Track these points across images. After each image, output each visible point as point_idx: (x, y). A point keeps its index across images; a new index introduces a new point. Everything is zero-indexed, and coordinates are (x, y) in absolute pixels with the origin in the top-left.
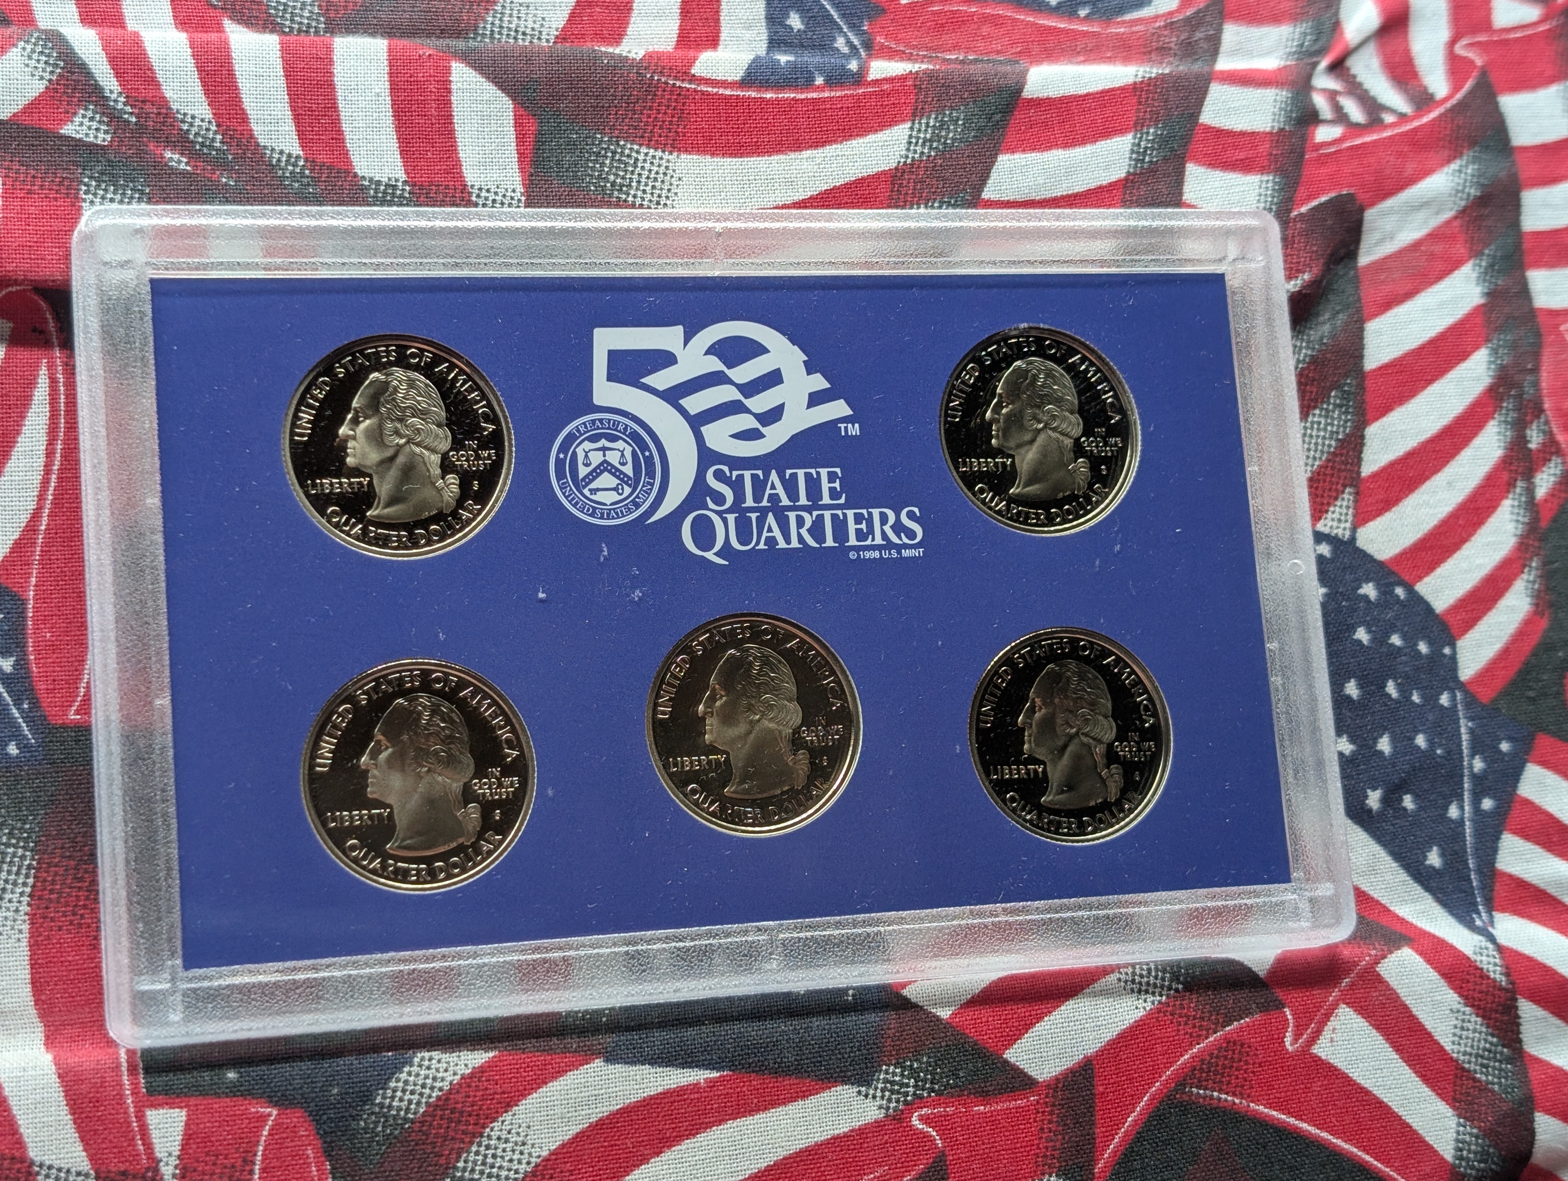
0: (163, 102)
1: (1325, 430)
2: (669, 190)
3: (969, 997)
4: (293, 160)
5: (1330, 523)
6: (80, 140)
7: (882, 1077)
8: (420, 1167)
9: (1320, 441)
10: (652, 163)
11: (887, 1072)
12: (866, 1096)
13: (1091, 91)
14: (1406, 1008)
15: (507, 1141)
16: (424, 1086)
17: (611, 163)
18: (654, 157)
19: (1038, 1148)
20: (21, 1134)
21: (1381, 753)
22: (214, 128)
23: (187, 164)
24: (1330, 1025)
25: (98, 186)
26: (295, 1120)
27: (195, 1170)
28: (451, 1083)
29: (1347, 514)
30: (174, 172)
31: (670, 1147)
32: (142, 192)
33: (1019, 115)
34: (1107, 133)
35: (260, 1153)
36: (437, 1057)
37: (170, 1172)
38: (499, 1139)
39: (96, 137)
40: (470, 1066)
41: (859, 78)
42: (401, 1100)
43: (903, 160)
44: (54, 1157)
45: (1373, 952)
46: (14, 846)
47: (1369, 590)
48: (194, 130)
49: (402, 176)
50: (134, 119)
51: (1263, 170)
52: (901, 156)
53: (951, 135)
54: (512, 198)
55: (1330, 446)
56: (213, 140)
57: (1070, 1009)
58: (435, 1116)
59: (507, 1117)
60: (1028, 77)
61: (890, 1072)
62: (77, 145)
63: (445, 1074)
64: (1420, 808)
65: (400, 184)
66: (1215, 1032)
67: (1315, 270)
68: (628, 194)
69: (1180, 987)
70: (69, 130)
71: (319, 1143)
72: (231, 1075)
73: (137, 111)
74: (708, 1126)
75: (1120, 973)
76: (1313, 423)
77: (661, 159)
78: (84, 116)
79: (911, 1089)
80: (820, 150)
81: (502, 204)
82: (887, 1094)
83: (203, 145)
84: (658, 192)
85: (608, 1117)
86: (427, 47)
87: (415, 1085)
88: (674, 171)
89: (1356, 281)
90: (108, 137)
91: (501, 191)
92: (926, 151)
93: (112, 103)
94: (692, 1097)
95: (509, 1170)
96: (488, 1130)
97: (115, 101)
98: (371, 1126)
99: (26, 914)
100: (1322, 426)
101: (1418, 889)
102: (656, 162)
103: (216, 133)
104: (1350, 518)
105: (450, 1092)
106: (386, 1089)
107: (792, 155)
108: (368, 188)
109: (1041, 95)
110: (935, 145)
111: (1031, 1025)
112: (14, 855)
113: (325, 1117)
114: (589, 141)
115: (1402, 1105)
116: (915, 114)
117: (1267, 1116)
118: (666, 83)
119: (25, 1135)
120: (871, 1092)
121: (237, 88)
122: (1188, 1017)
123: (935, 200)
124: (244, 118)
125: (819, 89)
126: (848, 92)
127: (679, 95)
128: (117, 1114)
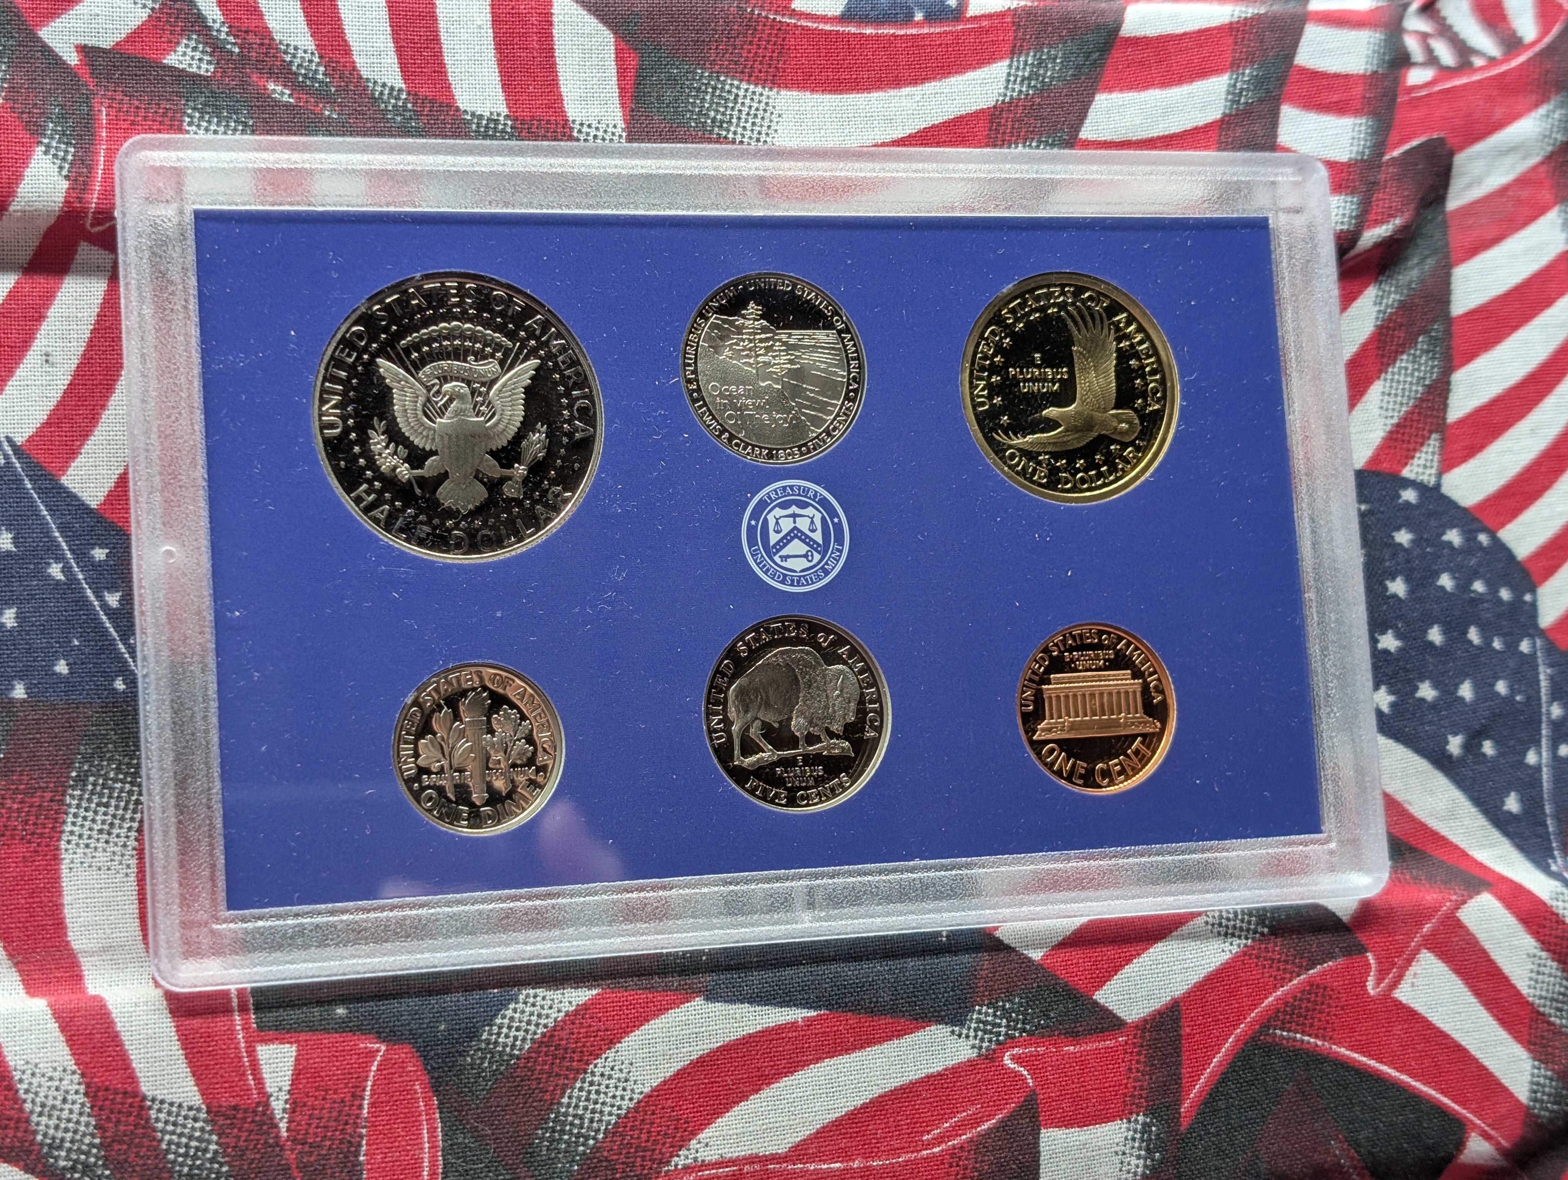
0: (265, 33)
1: (1412, 375)
2: (769, 127)
3: (1060, 939)
4: (395, 93)
5: (1416, 469)
6: (183, 70)
7: (974, 1017)
8: (526, 1103)
9: (1407, 386)
10: (752, 99)
11: (980, 1013)
12: (960, 1036)
13: (1188, 30)
14: (1484, 953)
15: (610, 1077)
16: (529, 1023)
17: (712, 99)
18: (754, 93)
19: (1126, 1088)
20: (133, 1069)
21: (1462, 699)
22: (316, 60)
23: (290, 96)
24: (1412, 969)
25: (201, 118)
26: (403, 1056)
27: (305, 1105)
28: (555, 1020)
29: (1432, 460)
30: (277, 103)
31: (768, 1084)
32: (246, 125)
33: (1116, 54)
34: (1203, 72)
35: (369, 1088)
36: (541, 994)
37: (280, 1107)
38: (602, 1075)
39: (199, 68)
40: (574, 1003)
41: (958, 13)
42: (507, 1036)
43: (1001, 98)
44: (165, 1091)
45: (1454, 898)
46: (122, 781)
47: (1453, 536)
48: (297, 61)
49: (505, 111)
50: (237, 50)
51: (1356, 112)
52: (1000, 95)
53: (1049, 74)
54: (613, 134)
55: (1416, 391)
56: (316, 72)
57: (1158, 951)
58: (540, 1052)
59: (611, 1054)
60: (1125, 15)
61: (983, 1012)
62: (180, 75)
63: (550, 1011)
64: (1501, 754)
65: (501, 118)
66: (1299, 976)
67: (1407, 215)
68: (728, 131)
69: (1266, 930)
70: (172, 60)
71: (426, 1079)
72: (341, 1011)
73: (239, 42)
74: (805, 1064)
75: (1207, 916)
76: (1400, 368)
77: (761, 95)
78: (187, 46)
79: (1003, 1030)
80: (919, 88)
81: (604, 139)
82: (980, 1033)
83: (305, 76)
84: (758, 129)
85: (708, 1055)
87: (520, 1022)
88: (774, 107)
89: (1444, 226)
90: (212, 68)
91: (602, 127)
92: (1024, 89)
93: (215, 33)
94: (790, 1035)
95: (612, 1106)
96: (592, 1066)
97: (218, 31)
98: (478, 1062)
99: (134, 849)
100: (1409, 371)
101: (1496, 835)
102: (756, 98)
103: (318, 64)
104: (1435, 464)
105: (554, 1029)
106: (491, 1025)
107: (892, 92)
108: (470, 122)
109: (1137, 34)
110: (1033, 83)
111: (1122, 967)
112: (122, 790)
113: (432, 1053)
114: (690, 76)
115: (1479, 1049)
116: (1014, 52)
117: (1348, 1058)
118: (767, 18)
119: (137, 1070)
120: (965, 1031)
121: (339, 19)
122: (1273, 960)
123: (1033, 139)
124: (347, 51)
125: (919, 24)
126: (947, 29)
127: (780, 29)
128: (228, 1049)
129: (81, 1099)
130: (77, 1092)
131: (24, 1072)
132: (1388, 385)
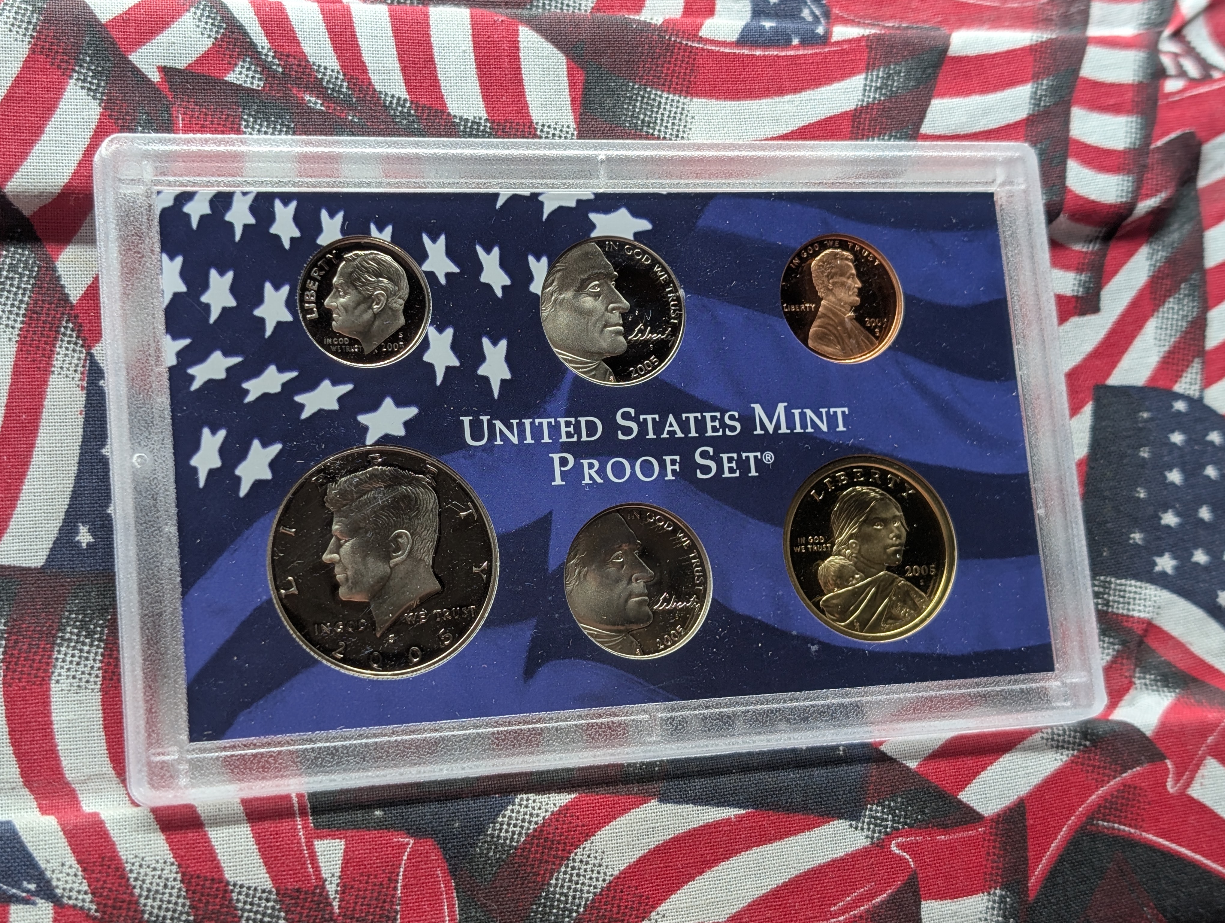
0: (302, 56)
1: (1178, 313)
2: (685, 126)
3: (930, 751)
4: (402, 102)
5: (1184, 386)
6: (240, 85)
7: (867, 813)
8: (523, 884)
9: (1174, 322)
10: (671, 105)
13: (1001, 50)
15: (587, 863)
16: (523, 821)
17: (641, 106)
18: (673, 100)
19: (986, 868)
20: (220, 860)
22: (341, 77)
23: (322, 105)
24: (1200, 772)
25: (255, 122)
26: (427, 847)
27: (352, 888)
28: (544, 818)
29: (1196, 379)
30: (311, 111)
31: (710, 867)
32: (288, 127)
33: (946, 69)
34: (1012, 83)
35: (401, 874)
36: (532, 798)
37: (333, 889)
38: (581, 861)
39: (252, 83)
40: (558, 805)
41: (825, 39)
42: (507, 832)
43: (860, 103)
44: (244, 878)
47: (1215, 437)
48: (327, 78)
49: (485, 116)
50: (280, 70)
51: (1131, 114)
52: (859, 100)
53: (896, 84)
55: (1182, 326)
56: (341, 86)
57: (1006, 761)
58: (533, 843)
59: (587, 844)
60: (951, 40)
61: (874, 810)
62: (238, 89)
63: (539, 812)
65: (482, 121)
66: (1115, 778)
67: (1169, 191)
68: (654, 129)
69: (1088, 743)
70: (231, 77)
71: (445, 866)
72: (378, 813)
73: (282, 63)
74: (738, 851)
75: (1042, 732)
76: (1168, 308)
77: (678, 102)
78: (242, 67)
79: (889, 823)
80: (798, 96)
81: (560, 136)
82: (872, 826)
83: (333, 90)
84: (676, 127)
85: (662, 845)
86: (500, 15)
87: (517, 820)
89: (1197, 199)
90: (262, 84)
91: (559, 127)
92: (877, 96)
93: (263, 57)
94: (725, 829)
95: (590, 886)
96: (573, 855)
97: (266, 55)
98: (485, 852)
100: (1175, 311)
102: (675, 104)
103: (343, 80)
104: (1199, 382)
105: (543, 825)
106: (495, 823)
107: (777, 99)
108: (458, 125)
109: (961, 54)
110: (883, 91)
111: (978, 773)
113: (449, 845)
114: (624, 88)
116: (869, 67)
117: (1156, 842)
118: (681, 43)
119: (223, 860)
120: (860, 825)
121: (358, 46)
122: (1094, 766)
123: (885, 134)
124: (364, 69)
125: (796, 48)
126: (818, 51)
127: (691, 52)
128: (292, 844)
129: (178, 884)
130: (175, 880)
131: (133, 864)
132: (1159, 321)
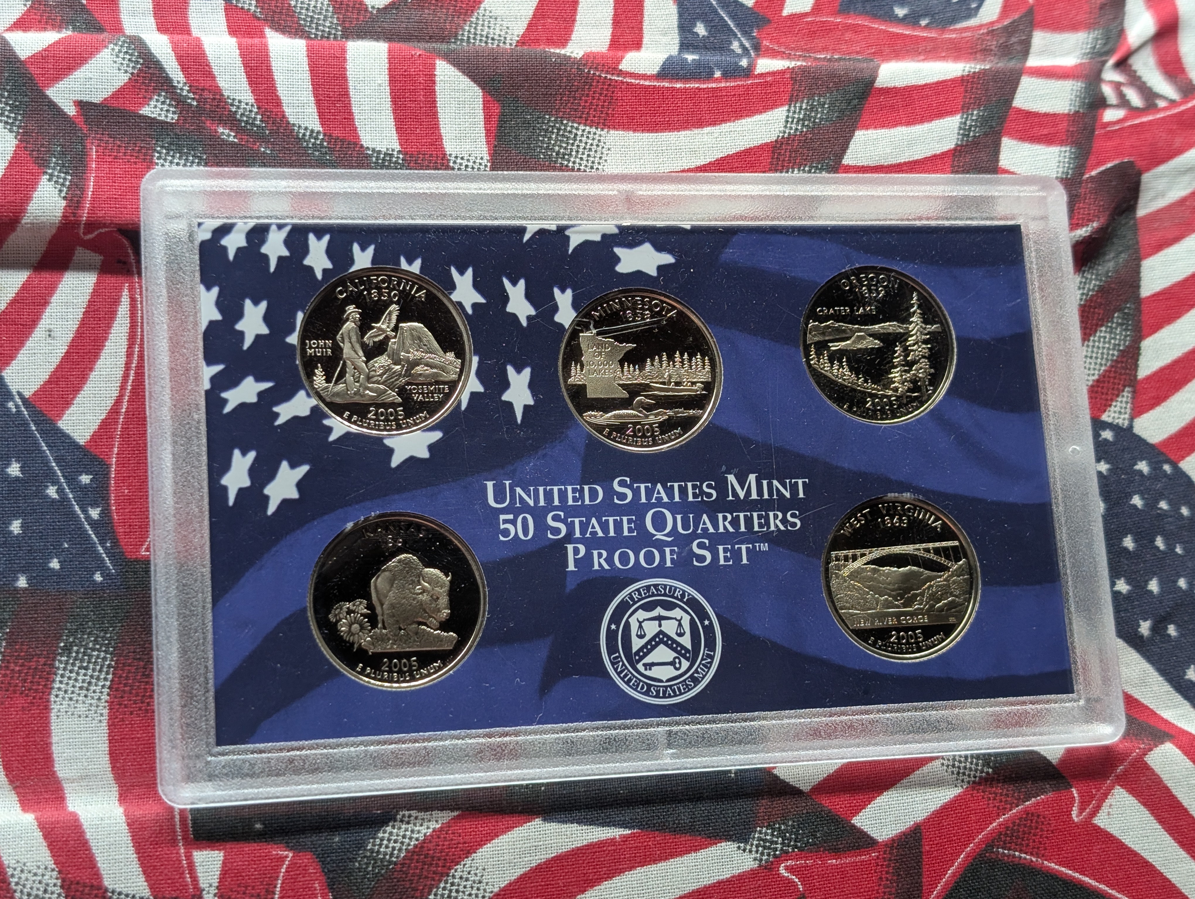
0: (217, 91)
1: (1109, 342)
2: (600, 158)
3: (825, 775)
4: (315, 134)
5: (1113, 415)
6: (154, 119)
7: (756, 836)
9: (1105, 351)
10: (588, 137)
11: (760, 832)
12: (744, 850)
13: (928, 82)
14: (1167, 790)
15: (467, 880)
16: (404, 837)
17: (556, 138)
18: (589, 132)
19: (878, 893)
20: (98, 868)
21: (1151, 592)
22: (256, 110)
23: (235, 137)
24: (1108, 802)
25: (167, 154)
26: (306, 861)
28: (425, 835)
29: (1126, 408)
30: (224, 143)
31: (592, 887)
32: (200, 158)
33: (872, 100)
34: (941, 114)
35: (279, 886)
36: (414, 815)
38: (461, 878)
39: (166, 116)
40: (440, 822)
41: (748, 72)
43: (781, 135)
44: (123, 886)
45: (1142, 746)
46: (98, 650)
47: (1143, 466)
48: (240, 111)
49: (397, 147)
50: (195, 103)
51: (1062, 143)
52: (780, 132)
53: (819, 116)
54: (480, 164)
55: (1113, 355)
56: (255, 119)
58: (413, 859)
59: (468, 861)
60: (880, 71)
61: (763, 832)
62: (152, 122)
63: (421, 828)
64: (1182, 635)
65: (395, 153)
66: (1017, 806)
67: (1102, 220)
68: (569, 161)
69: (990, 770)
70: (146, 111)
71: (324, 879)
72: (257, 826)
73: (197, 97)
74: (621, 871)
76: (1100, 337)
77: (595, 134)
78: (157, 101)
79: (779, 846)
80: (718, 127)
81: (473, 168)
82: (760, 849)
83: (247, 122)
84: (592, 159)
85: (545, 863)
86: (417, 49)
87: (397, 836)
88: (605, 143)
89: (1135, 229)
90: (176, 117)
91: (472, 159)
92: (799, 128)
93: (179, 91)
94: (609, 848)
96: (453, 871)
97: (182, 89)
98: (364, 866)
99: (106, 702)
100: (1107, 340)
101: (1178, 698)
102: (591, 136)
103: (257, 113)
104: (1128, 411)
105: (424, 841)
106: (375, 838)
107: (696, 131)
108: (371, 156)
109: (889, 85)
110: (806, 123)
111: (874, 798)
112: (98, 657)
113: (329, 859)
114: (540, 120)
115: (1164, 865)
116: (791, 100)
117: (1057, 871)
118: (600, 76)
119: (102, 869)
120: (748, 847)
121: (273, 80)
122: (996, 794)
123: (806, 165)
124: (278, 103)
125: (717, 80)
126: (740, 83)
127: (610, 85)
128: (172, 854)
129: (58, 890)
130: (55, 885)
131: (15, 869)
132: (1090, 350)
